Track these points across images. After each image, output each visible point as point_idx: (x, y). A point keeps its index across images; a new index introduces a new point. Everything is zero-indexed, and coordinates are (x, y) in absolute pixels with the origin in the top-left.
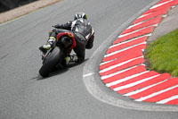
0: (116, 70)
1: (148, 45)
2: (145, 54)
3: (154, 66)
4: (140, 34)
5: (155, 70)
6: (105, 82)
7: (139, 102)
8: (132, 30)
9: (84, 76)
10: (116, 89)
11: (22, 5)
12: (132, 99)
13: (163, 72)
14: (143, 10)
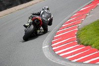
0: (61, 44)
1: (78, 30)
2: (77, 35)
3: (82, 42)
4: (74, 24)
5: (83, 44)
6: (55, 51)
7: (74, 62)
8: (70, 22)
9: (43, 47)
10: (61, 55)
11: (8, 8)
12: (70, 60)
13: (87, 45)
14: (76, 11)
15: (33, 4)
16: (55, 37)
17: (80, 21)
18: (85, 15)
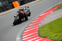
0: (28, 37)
1: (39, 28)
2: (38, 31)
3: (41, 35)
4: (36, 24)
8: (33, 23)
9: (17, 39)
13: (44, 37)
14: (37, 16)
15: (10, 12)
16: (24, 32)
17: (40, 22)
18: (43, 19)
